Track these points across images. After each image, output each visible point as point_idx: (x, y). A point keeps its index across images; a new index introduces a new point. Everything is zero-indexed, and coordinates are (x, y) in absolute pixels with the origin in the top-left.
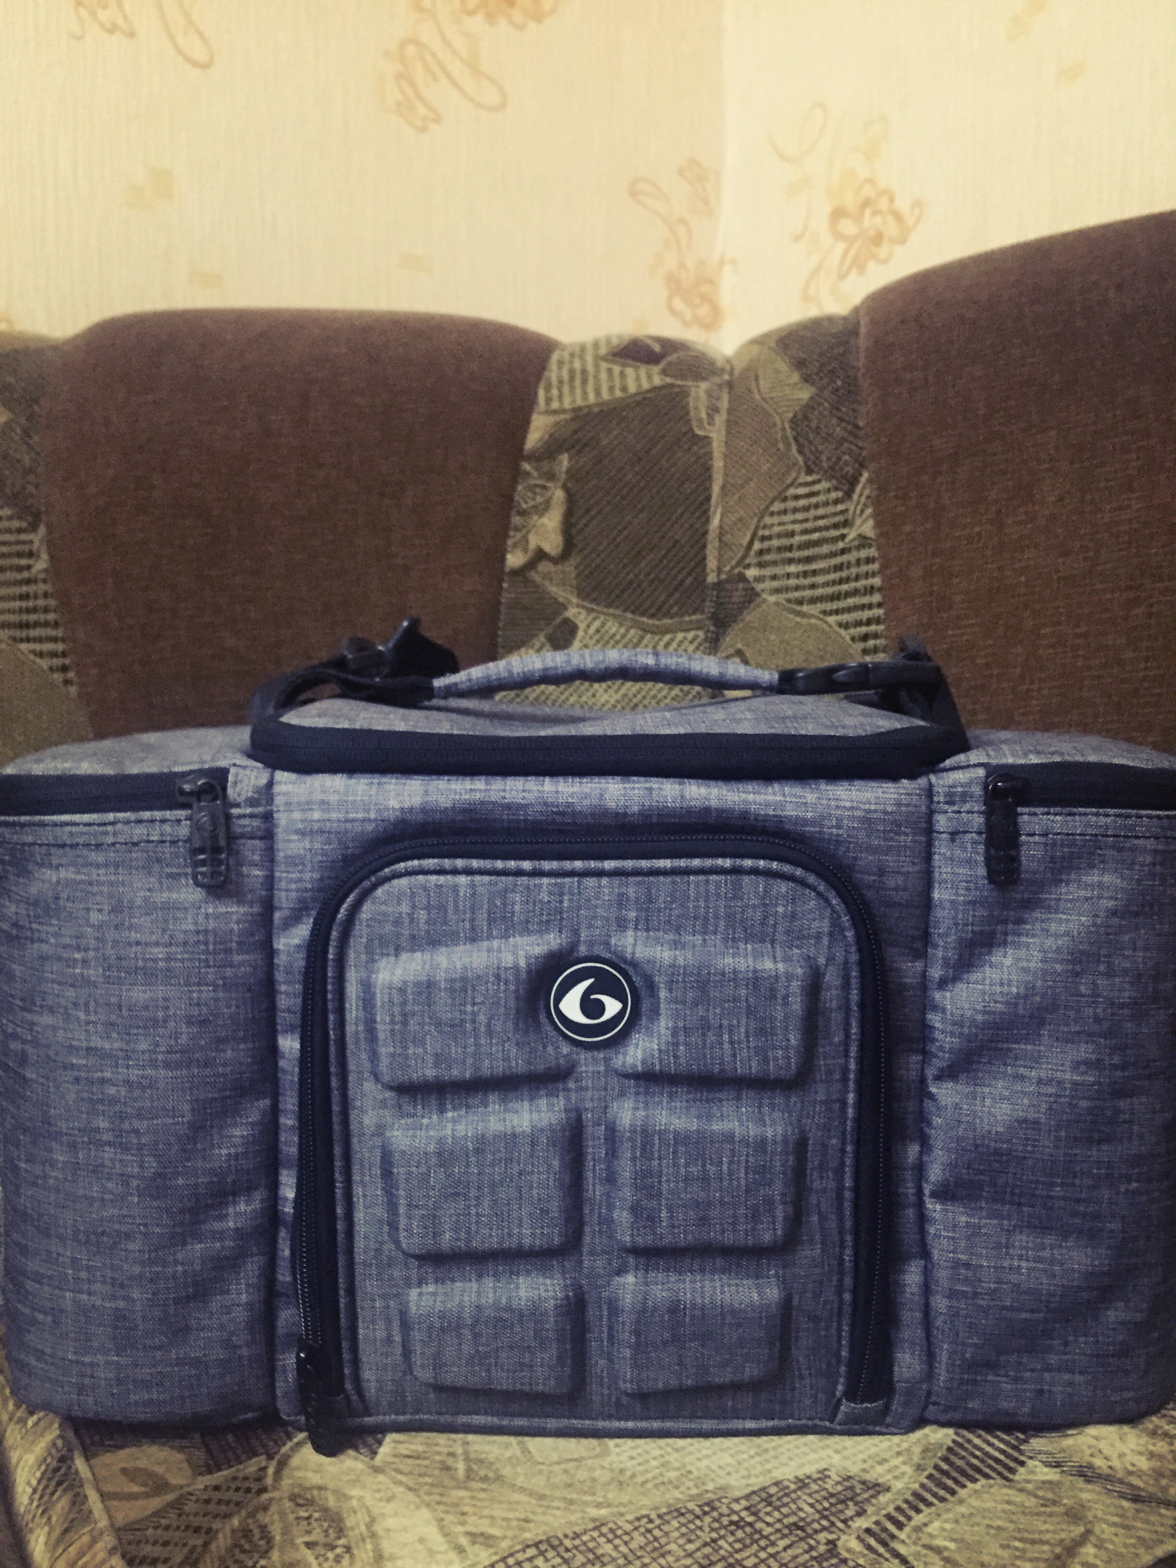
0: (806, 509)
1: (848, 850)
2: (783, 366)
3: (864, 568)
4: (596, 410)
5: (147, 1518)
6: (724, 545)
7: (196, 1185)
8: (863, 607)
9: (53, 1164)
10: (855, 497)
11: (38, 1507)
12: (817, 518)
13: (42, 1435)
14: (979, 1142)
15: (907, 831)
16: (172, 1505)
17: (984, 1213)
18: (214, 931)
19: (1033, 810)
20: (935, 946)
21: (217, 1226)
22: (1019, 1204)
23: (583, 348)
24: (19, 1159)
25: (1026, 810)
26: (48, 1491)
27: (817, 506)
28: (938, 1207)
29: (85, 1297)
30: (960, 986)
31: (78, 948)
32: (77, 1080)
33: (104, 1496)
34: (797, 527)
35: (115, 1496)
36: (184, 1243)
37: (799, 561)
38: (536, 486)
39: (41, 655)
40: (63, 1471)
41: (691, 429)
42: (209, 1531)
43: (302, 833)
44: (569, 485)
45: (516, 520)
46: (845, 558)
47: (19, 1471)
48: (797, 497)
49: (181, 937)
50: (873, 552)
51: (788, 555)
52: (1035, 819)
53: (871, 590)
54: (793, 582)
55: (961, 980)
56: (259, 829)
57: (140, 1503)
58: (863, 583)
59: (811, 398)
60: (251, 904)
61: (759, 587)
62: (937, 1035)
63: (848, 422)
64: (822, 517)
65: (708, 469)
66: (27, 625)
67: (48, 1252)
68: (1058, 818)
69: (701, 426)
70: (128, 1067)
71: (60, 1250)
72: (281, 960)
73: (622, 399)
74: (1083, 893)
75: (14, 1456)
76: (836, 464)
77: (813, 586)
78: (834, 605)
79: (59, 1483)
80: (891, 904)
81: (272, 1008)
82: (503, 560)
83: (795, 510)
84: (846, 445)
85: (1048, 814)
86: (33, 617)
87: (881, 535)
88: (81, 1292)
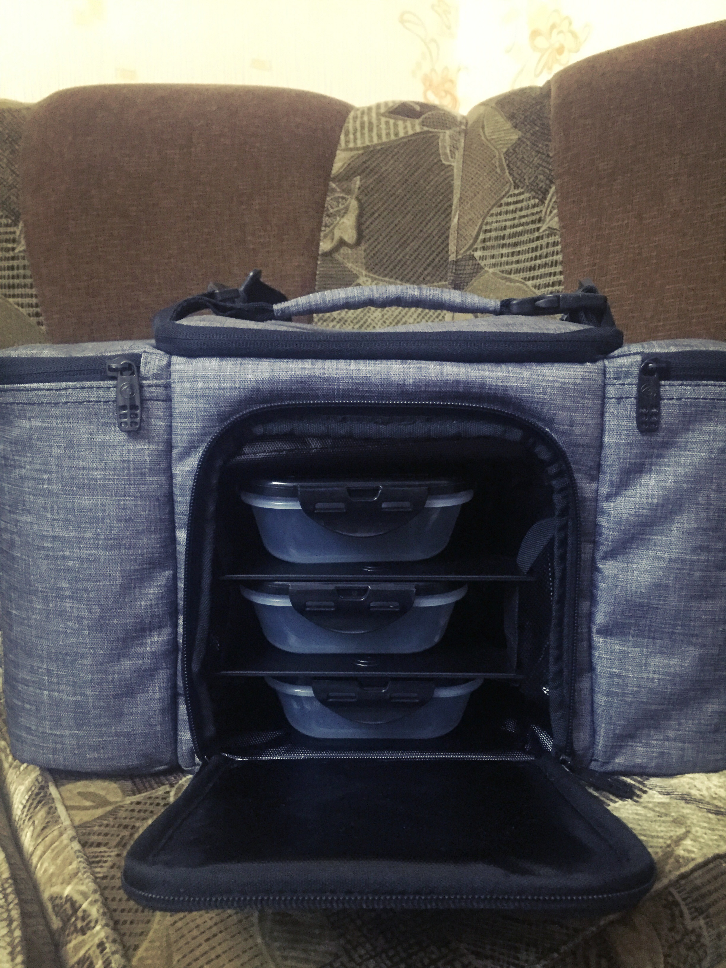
0: (514, 211)
1: (550, 409)
2: (500, 119)
3: (551, 249)
4: (379, 148)
5: (95, 820)
6: (460, 236)
7: (126, 624)
8: (550, 274)
9: (33, 610)
10: (547, 202)
11: (26, 816)
12: (521, 217)
13: (29, 775)
14: (629, 598)
15: (589, 396)
16: (112, 813)
17: (631, 644)
18: (133, 461)
19: (672, 382)
20: (605, 473)
21: (139, 650)
22: (654, 638)
23: (370, 109)
24: (12, 609)
25: (668, 383)
26: (33, 806)
27: (521, 210)
28: (601, 640)
29: (56, 694)
30: (619, 499)
31: (45, 472)
32: (47, 557)
33: (67, 808)
34: (508, 224)
35: (73, 808)
36: (119, 660)
37: (509, 245)
38: (339, 197)
39: (22, 306)
40: (42, 795)
41: (441, 161)
42: (134, 827)
43: (191, 397)
44: (360, 197)
45: (326, 220)
46: (539, 243)
47: (15, 796)
48: (508, 204)
49: (112, 464)
50: (557, 238)
51: (502, 242)
52: (674, 389)
53: (556, 263)
54: (504, 259)
55: (621, 495)
56: (161, 393)
57: (89, 812)
58: (550, 259)
59: (519, 139)
60: (158, 443)
61: (482, 263)
62: (605, 531)
63: (543, 154)
64: (524, 217)
65: (450, 187)
66: (13, 287)
67: (32, 666)
68: (689, 388)
69: (447, 159)
70: (80, 548)
71: (40, 665)
72: (178, 481)
73: (395, 141)
74: (703, 438)
75: (12, 788)
76: (534, 181)
77: (518, 262)
78: (532, 274)
79: (39, 802)
80: (577, 445)
81: (172, 512)
82: (318, 245)
83: (507, 212)
84: (541, 168)
85: (682, 385)
86: (16, 281)
87: (563, 227)
88: (53, 690)
